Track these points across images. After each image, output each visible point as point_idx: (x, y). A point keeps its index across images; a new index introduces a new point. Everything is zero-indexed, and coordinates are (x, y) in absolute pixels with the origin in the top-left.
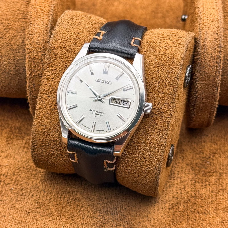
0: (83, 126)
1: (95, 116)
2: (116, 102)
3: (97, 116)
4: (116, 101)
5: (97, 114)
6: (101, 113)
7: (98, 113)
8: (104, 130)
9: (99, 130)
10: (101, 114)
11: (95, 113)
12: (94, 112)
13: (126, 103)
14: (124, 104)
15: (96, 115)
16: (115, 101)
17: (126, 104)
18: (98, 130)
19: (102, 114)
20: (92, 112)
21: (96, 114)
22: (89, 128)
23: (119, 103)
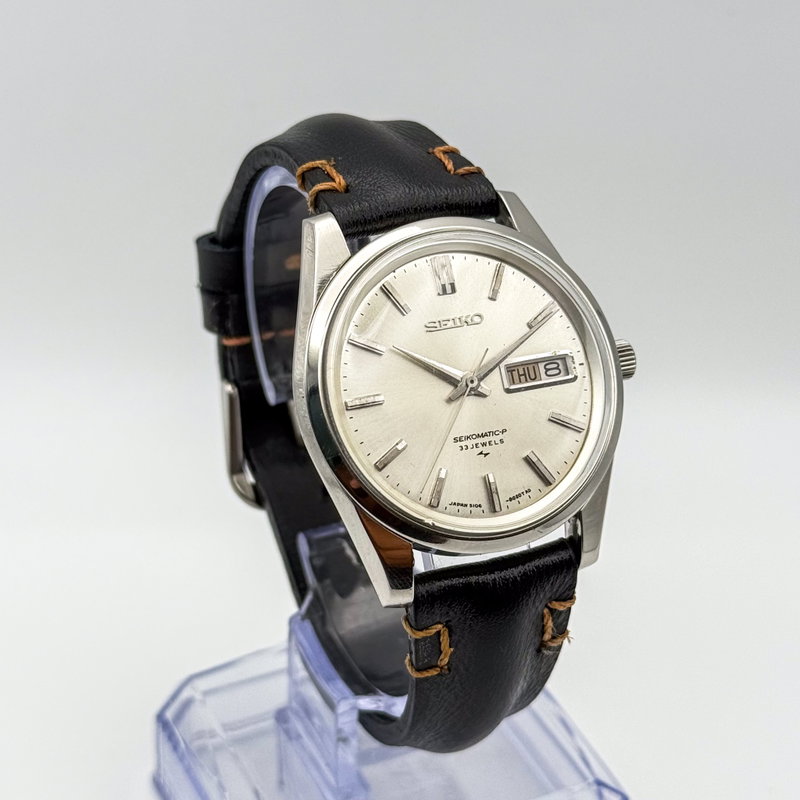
0: (457, 508)
1: (481, 453)
2: (523, 378)
3: (485, 450)
4: (521, 372)
5: (484, 444)
6: (494, 433)
7: (486, 439)
8: (530, 491)
9: (514, 498)
10: (497, 439)
11: (474, 442)
12: (469, 443)
13: (557, 368)
14: (549, 373)
15: (481, 449)
16: (520, 376)
17: (558, 371)
18: (511, 499)
19: (501, 436)
20: (463, 444)
21: (480, 445)
22: (480, 506)
23: (533, 377)
